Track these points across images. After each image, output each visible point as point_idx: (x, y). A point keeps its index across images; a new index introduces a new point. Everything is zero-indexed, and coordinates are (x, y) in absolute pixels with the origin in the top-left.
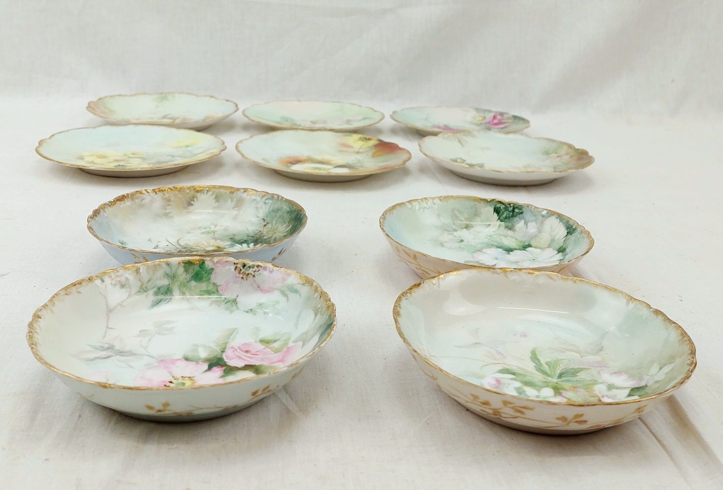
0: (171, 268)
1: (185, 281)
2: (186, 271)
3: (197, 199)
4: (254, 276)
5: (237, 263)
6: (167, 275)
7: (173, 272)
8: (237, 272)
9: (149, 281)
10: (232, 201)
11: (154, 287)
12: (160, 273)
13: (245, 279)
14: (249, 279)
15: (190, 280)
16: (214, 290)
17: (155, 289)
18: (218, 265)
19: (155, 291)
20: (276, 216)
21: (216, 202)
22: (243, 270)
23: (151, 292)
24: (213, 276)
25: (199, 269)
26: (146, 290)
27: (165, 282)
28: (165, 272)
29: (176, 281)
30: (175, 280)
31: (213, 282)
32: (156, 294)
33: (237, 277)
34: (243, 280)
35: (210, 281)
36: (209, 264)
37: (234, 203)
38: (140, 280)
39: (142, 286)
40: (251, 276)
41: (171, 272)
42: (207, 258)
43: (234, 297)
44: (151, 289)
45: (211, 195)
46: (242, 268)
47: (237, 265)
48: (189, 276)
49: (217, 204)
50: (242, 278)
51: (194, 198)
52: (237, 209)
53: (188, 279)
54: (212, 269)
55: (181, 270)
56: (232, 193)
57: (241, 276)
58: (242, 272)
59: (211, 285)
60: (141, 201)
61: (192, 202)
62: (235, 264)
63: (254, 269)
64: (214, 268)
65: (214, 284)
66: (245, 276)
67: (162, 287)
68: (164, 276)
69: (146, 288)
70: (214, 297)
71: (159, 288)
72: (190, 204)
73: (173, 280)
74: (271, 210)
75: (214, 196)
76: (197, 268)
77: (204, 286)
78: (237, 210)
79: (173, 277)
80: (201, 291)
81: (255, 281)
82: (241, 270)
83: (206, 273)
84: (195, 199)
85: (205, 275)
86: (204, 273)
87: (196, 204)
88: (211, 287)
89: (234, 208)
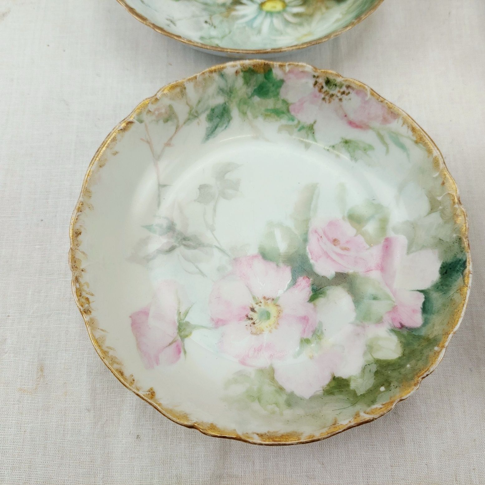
0: (226, 81)
1: (246, 96)
2: (247, 82)
4: (341, 100)
5: (318, 77)
6: (221, 90)
7: (229, 86)
8: (317, 89)
9: (199, 102)
11: (207, 109)
12: (212, 89)
13: (327, 101)
14: (333, 102)
15: (253, 95)
16: (284, 109)
17: (208, 112)
18: (291, 75)
19: (208, 116)
22: (326, 88)
23: (203, 117)
24: (282, 91)
25: (265, 80)
26: (196, 115)
27: (220, 100)
28: (219, 87)
29: (234, 97)
30: (232, 95)
31: (282, 98)
32: (210, 118)
33: (316, 96)
34: (324, 102)
35: (279, 97)
36: (277, 73)
38: (187, 104)
39: (191, 111)
40: (337, 100)
41: (227, 86)
42: (276, 64)
43: (310, 122)
44: (203, 112)
46: (324, 85)
47: (318, 80)
48: (250, 90)
50: (324, 99)
53: (250, 94)
54: (282, 81)
55: (240, 81)
57: (323, 96)
58: (324, 90)
59: (280, 102)
62: (314, 76)
63: (342, 90)
64: (285, 79)
65: (285, 102)
66: (327, 97)
67: (217, 107)
68: (218, 93)
69: (197, 112)
70: (284, 121)
71: (213, 110)
73: (230, 96)
76: (260, 78)
77: (270, 103)
79: (229, 92)
80: (267, 110)
81: (341, 106)
82: (322, 87)
83: (273, 85)
85: (272, 89)
86: (271, 85)
88: (280, 105)
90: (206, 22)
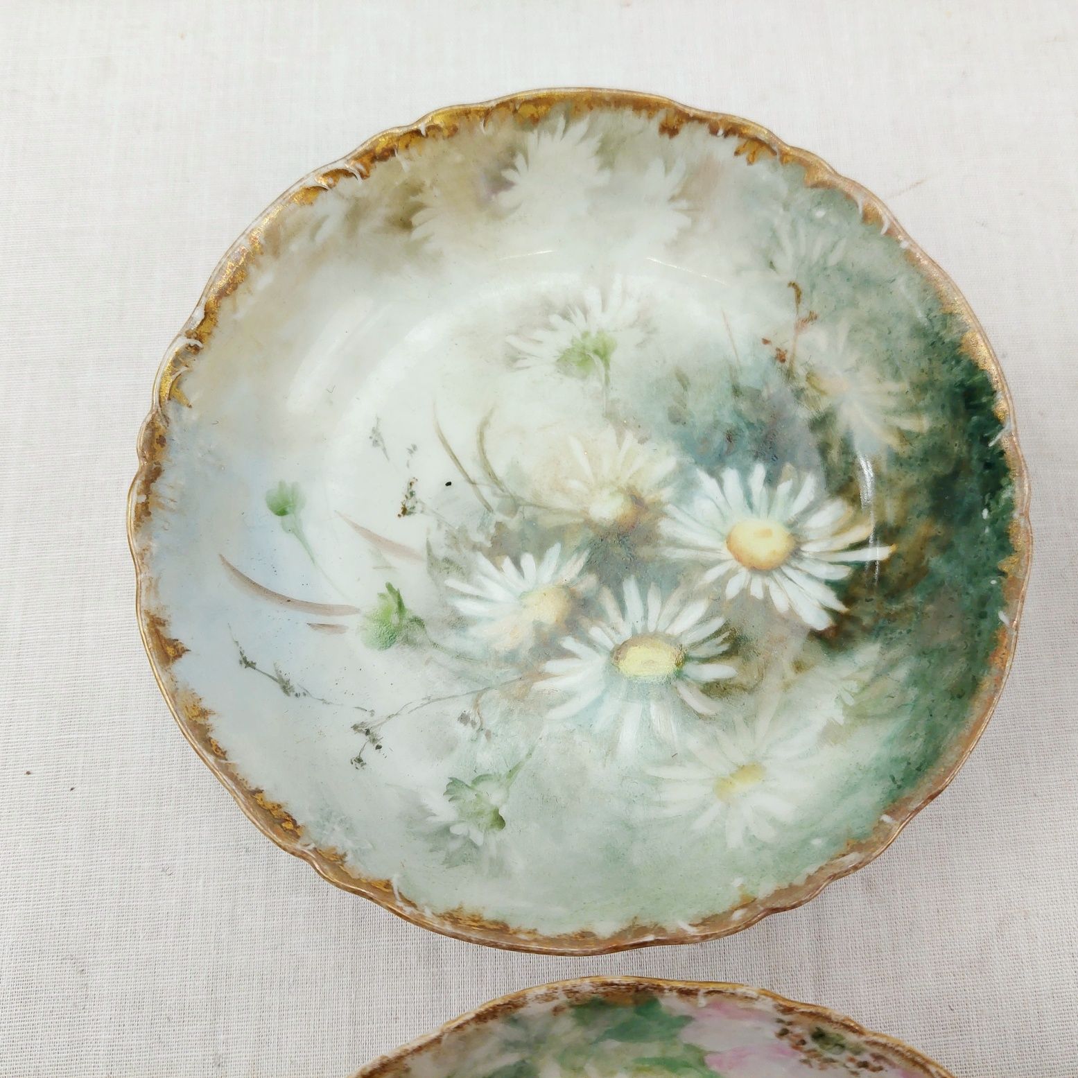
1: (581, 1042)
2: (585, 1023)
3: (527, 161)
5: (791, 1023)
8: (788, 1042)
10: (667, 170)
15: (601, 1040)
18: (711, 1012)
20: (853, 304)
21: (602, 168)
22: (812, 1046)
24: (686, 1031)
25: (635, 1016)
31: (685, 1042)
35: (677, 1040)
36: (673, 1005)
37: (675, 177)
45: (584, 138)
46: (807, 1040)
47: (788, 1028)
48: (595, 1033)
49: (606, 176)
50: (806, 1061)
51: (513, 155)
52: (684, 204)
53: (593, 1038)
54: (688, 1019)
56: (670, 130)
57: (803, 1056)
59: (680, 1047)
60: (313, 236)
61: (509, 174)
62: (781, 1021)
63: (860, 1059)
65: (693, 1048)
72: (500, 184)
74: (833, 260)
75: (594, 143)
77: (651, 1049)
78: (687, 211)
79: (535, 1043)
80: (641, 1060)
82: (803, 1042)
83: (662, 1023)
84: (519, 161)
85: (657, 1029)
86: (652, 1023)
87: (525, 181)
88: (676, 1052)
89: (673, 199)
90: (464, 718)
